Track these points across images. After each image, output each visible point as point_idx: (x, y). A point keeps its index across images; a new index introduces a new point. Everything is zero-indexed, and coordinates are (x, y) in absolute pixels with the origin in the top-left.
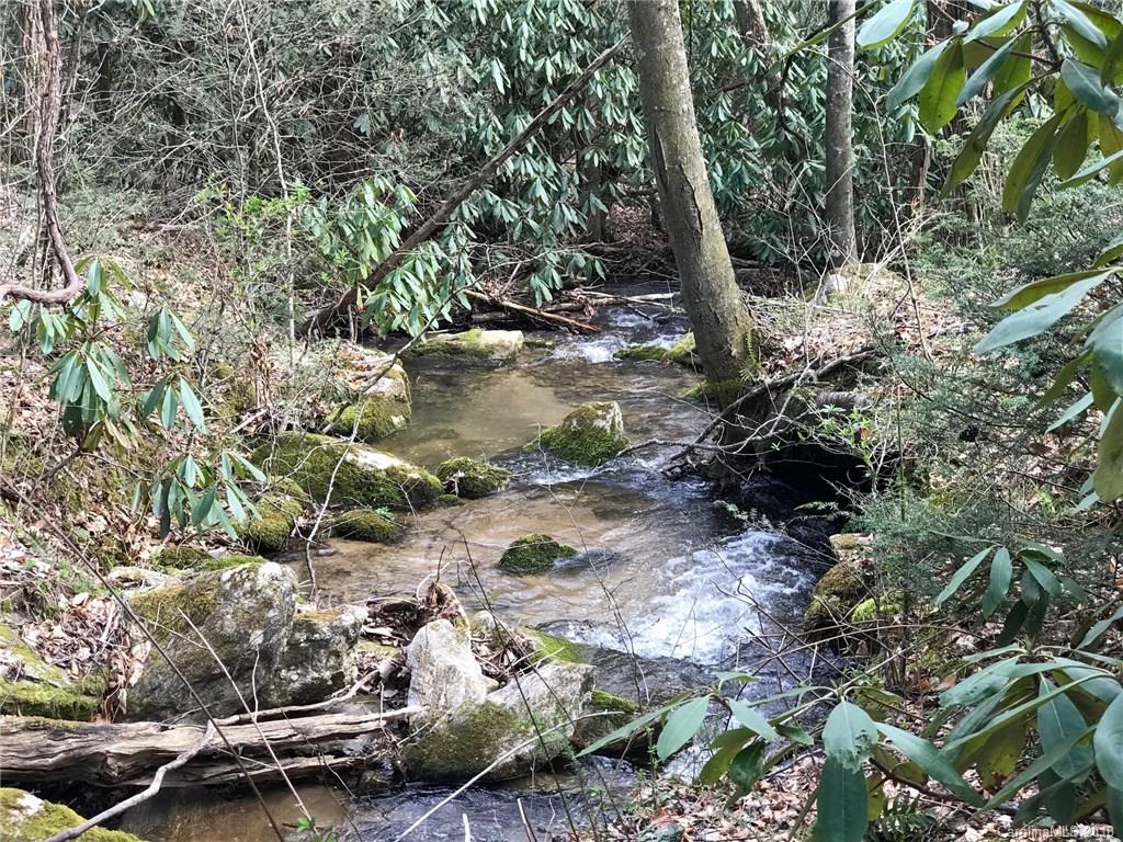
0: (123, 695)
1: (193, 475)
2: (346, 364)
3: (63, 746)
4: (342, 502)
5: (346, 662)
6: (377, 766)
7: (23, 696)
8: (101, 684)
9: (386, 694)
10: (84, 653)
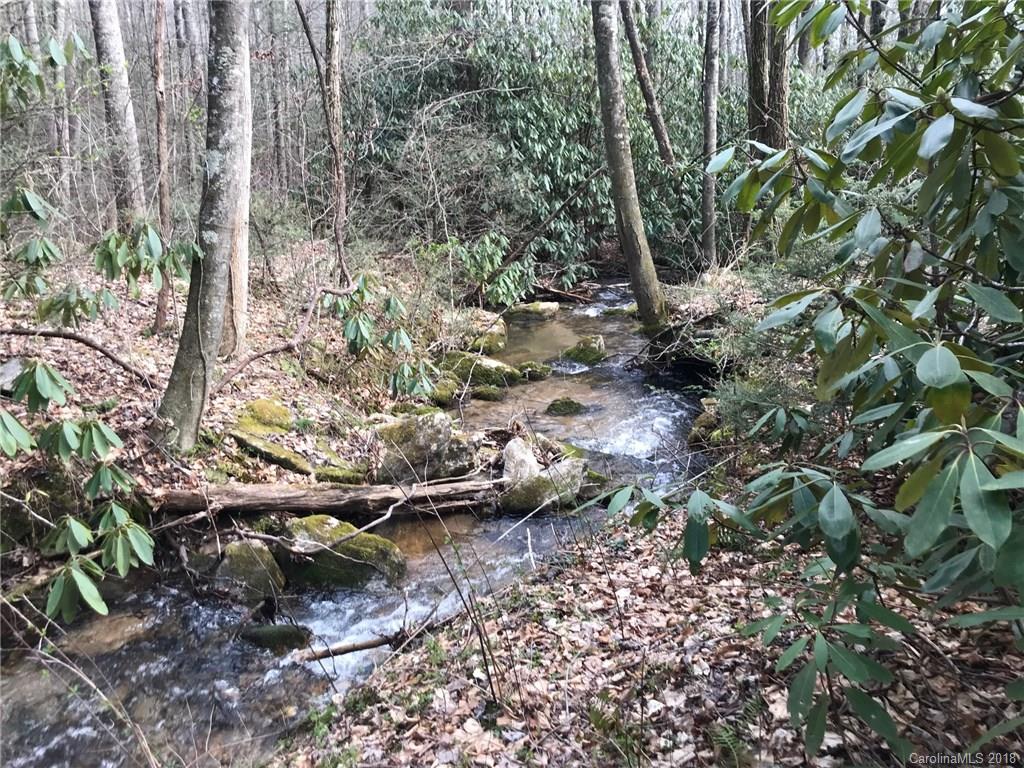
0: (375, 472)
1: (407, 371)
2: (478, 319)
3: (348, 496)
4: (475, 382)
5: (475, 458)
6: (489, 505)
7: (330, 473)
8: (364, 467)
9: (493, 472)
10: (358, 454)
